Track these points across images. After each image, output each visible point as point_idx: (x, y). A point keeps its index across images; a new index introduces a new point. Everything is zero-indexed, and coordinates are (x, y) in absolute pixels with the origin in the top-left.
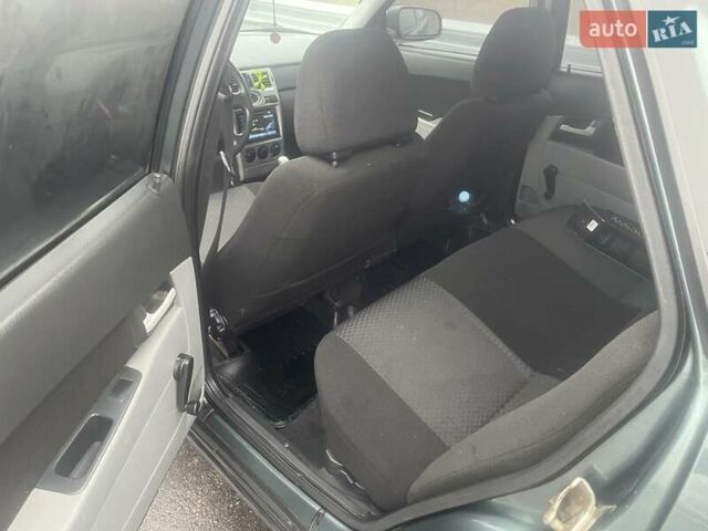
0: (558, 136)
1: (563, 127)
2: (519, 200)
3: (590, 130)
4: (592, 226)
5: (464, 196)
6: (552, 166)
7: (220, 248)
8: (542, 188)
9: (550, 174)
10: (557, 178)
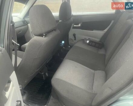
0: (74, 28)
1: (75, 26)
2: (69, 42)
3: (80, 25)
4: (88, 42)
5: (63, 42)
6: (74, 34)
7: (18, 65)
8: (73, 38)
9: (74, 35)
10: (76, 36)
